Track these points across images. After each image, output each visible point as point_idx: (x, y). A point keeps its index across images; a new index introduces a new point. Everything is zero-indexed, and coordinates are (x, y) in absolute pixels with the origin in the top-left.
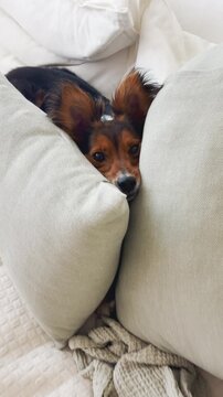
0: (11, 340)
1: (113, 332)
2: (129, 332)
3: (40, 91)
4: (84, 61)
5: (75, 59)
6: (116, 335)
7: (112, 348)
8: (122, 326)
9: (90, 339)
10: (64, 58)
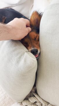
0: (3, 104)
1: (37, 99)
2: (42, 99)
3: (3, 17)
4: (17, 5)
5: (14, 5)
6: (38, 100)
7: (37, 104)
8: (40, 97)
9: (29, 101)
10: (10, 4)
